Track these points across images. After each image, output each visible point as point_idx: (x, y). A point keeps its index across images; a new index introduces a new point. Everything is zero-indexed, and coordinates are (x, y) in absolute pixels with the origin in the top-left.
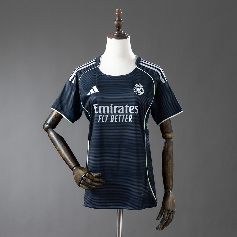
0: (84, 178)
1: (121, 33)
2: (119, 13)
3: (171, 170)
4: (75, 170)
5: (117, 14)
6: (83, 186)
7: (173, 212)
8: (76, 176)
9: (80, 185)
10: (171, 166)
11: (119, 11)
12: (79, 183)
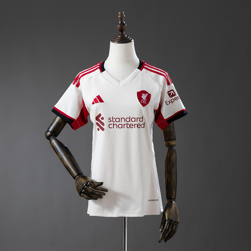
0: (85, 187)
1: (124, 37)
2: (121, 16)
3: (174, 178)
4: (77, 179)
5: (119, 17)
6: (85, 196)
7: (175, 222)
8: (78, 185)
9: (82, 194)
10: (174, 174)
11: (122, 14)
12: (80, 192)
